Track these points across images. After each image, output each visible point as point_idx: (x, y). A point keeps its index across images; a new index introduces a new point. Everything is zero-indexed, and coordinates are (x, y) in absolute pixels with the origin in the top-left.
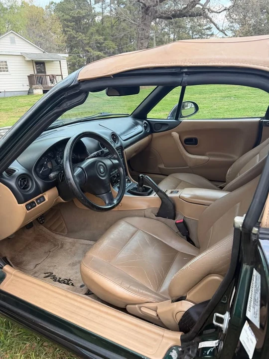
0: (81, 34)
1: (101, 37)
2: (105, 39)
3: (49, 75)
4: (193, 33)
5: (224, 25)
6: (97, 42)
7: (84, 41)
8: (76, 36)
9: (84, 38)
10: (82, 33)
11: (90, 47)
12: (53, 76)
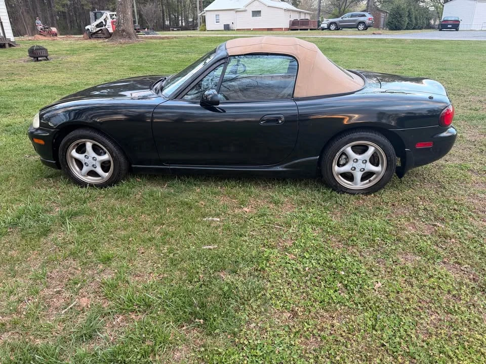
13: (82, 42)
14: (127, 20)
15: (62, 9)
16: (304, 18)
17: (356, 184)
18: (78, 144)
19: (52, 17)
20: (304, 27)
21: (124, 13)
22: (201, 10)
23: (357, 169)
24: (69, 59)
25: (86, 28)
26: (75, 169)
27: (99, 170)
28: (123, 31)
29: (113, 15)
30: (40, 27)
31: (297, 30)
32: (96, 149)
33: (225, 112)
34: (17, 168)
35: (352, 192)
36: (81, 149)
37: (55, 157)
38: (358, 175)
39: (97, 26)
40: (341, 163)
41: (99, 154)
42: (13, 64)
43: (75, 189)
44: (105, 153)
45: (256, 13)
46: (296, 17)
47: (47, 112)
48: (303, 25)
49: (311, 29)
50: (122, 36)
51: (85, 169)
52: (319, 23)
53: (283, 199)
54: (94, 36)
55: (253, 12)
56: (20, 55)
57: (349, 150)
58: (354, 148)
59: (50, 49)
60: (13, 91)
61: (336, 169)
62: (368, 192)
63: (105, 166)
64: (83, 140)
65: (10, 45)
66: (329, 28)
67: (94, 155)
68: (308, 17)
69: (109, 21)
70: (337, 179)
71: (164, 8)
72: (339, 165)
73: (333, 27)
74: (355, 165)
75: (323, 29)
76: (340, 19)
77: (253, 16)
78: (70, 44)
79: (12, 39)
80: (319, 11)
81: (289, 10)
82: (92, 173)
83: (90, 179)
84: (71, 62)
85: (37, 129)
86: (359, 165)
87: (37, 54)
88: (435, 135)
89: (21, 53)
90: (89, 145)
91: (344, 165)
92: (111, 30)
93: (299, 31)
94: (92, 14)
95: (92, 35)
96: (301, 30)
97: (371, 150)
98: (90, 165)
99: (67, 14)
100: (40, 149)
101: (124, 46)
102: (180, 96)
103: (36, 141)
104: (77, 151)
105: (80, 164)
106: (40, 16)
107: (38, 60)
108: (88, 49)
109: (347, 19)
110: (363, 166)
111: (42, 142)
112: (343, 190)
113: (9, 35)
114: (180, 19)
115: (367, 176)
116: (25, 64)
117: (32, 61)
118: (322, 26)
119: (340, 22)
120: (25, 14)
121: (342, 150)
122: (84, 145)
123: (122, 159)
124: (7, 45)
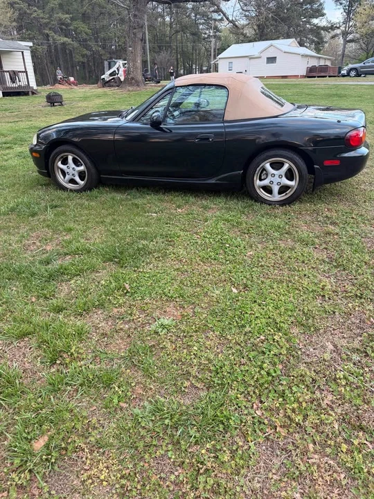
0: (36, 8)
1: (67, 16)
2: (72, 19)
3: (8, 71)
4: (196, 16)
5: (235, 14)
6: (62, 23)
7: (41, 20)
8: (28, 11)
9: (41, 15)
10: (38, 7)
11: (50, 29)
12: (14, 72)
13: (96, 90)
14: (136, 68)
15: (82, 60)
16: (323, 64)
17: (274, 197)
18: (62, 157)
19: (73, 67)
20: (323, 74)
21: (134, 61)
22: (215, 58)
23: (275, 183)
24: (80, 105)
25: (102, 77)
26: (60, 177)
27: (77, 179)
28: (133, 78)
29: (125, 64)
30: (60, 76)
31: (315, 77)
32: (75, 161)
33: (171, 131)
34: (22, 179)
35: (270, 203)
36: (65, 162)
37: (47, 168)
38: (276, 189)
39: (111, 75)
40: (263, 178)
41: (78, 166)
42: (32, 108)
43: (59, 193)
44: (82, 165)
45: (271, 60)
46: (314, 63)
47: (43, 132)
48: (321, 72)
49: (329, 77)
50: (131, 84)
51: (68, 177)
52: (340, 69)
53: (213, 206)
54: (107, 85)
55: (267, 58)
56: (40, 100)
57: (268, 166)
58: (272, 165)
59: (65, 96)
60: (29, 128)
61: (258, 183)
62: (282, 203)
63: (82, 175)
64: (66, 154)
65: (33, 93)
66: (348, 75)
67: (74, 166)
68: (328, 63)
69: (122, 69)
70: (258, 191)
71: (179, 56)
72: (261, 180)
73: (353, 73)
74: (272, 179)
75: (344, 76)
76: (362, 64)
77: (268, 62)
78: (85, 92)
79: (35, 88)
80: (343, 57)
81: (307, 56)
82: (72, 181)
83: (70, 186)
84: (81, 107)
85: (36, 145)
86: (276, 180)
87: (53, 100)
88: (338, 154)
89: (41, 100)
90: (70, 158)
91: (264, 179)
92: (122, 79)
93: (316, 78)
94: (106, 63)
95: (106, 84)
96: (318, 77)
97: (286, 167)
98: (71, 174)
99: (86, 65)
100: (37, 161)
101: (132, 93)
102: (137, 119)
103: (34, 154)
104: (62, 163)
105: (64, 173)
106: (62, 66)
107: (54, 105)
108: (98, 96)
109: (371, 64)
110: (279, 180)
111: (38, 155)
112: (263, 201)
113: (33, 84)
114: (194, 67)
115: (283, 189)
116: (43, 109)
117: (48, 106)
118: (342, 72)
119: (362, 67)
120: (49, 64)
121: (261, 166)
122: (67, 159)
123: (93, 170)
124: (30, 93)
